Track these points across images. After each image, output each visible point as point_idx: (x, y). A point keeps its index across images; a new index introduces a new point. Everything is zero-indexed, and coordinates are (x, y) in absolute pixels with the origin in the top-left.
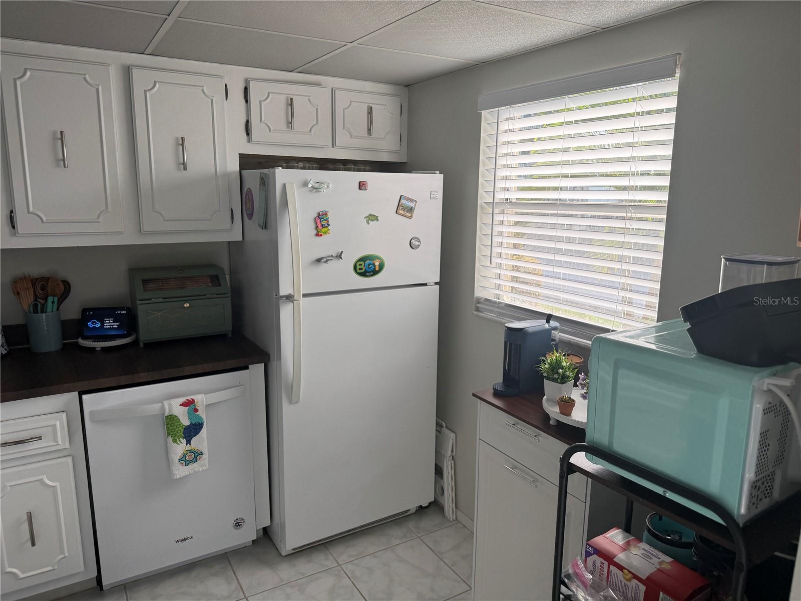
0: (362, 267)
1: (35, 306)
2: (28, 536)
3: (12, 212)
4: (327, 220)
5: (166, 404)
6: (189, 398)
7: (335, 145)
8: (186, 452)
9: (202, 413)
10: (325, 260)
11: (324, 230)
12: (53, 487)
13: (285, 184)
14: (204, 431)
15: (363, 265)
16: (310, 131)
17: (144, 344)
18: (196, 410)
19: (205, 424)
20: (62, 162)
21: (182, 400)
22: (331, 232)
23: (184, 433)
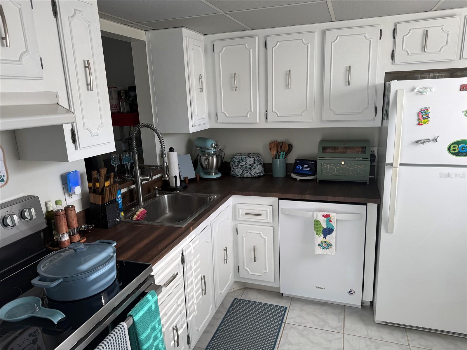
0: (456, 148)
1: (276, 155)
2: (253, 257)
3: (267, 112)
4: (428, 114)
5: (315, 213)
6: (327, 213)
7: (462, 58)
8: (323, 242)
9: (333, 223)
10: (422, 142)
11: (424, 121)
12: (265, 239)
13: (397, 91)
14: (334, 233)
15: (457, 147)
16: (440, 51)
17: (319, 181)
18: (331, 221)
19: (335, 230)
20: (288, 86)
21: (324, 213)
22: (430, 122)
23: (323, 231)
